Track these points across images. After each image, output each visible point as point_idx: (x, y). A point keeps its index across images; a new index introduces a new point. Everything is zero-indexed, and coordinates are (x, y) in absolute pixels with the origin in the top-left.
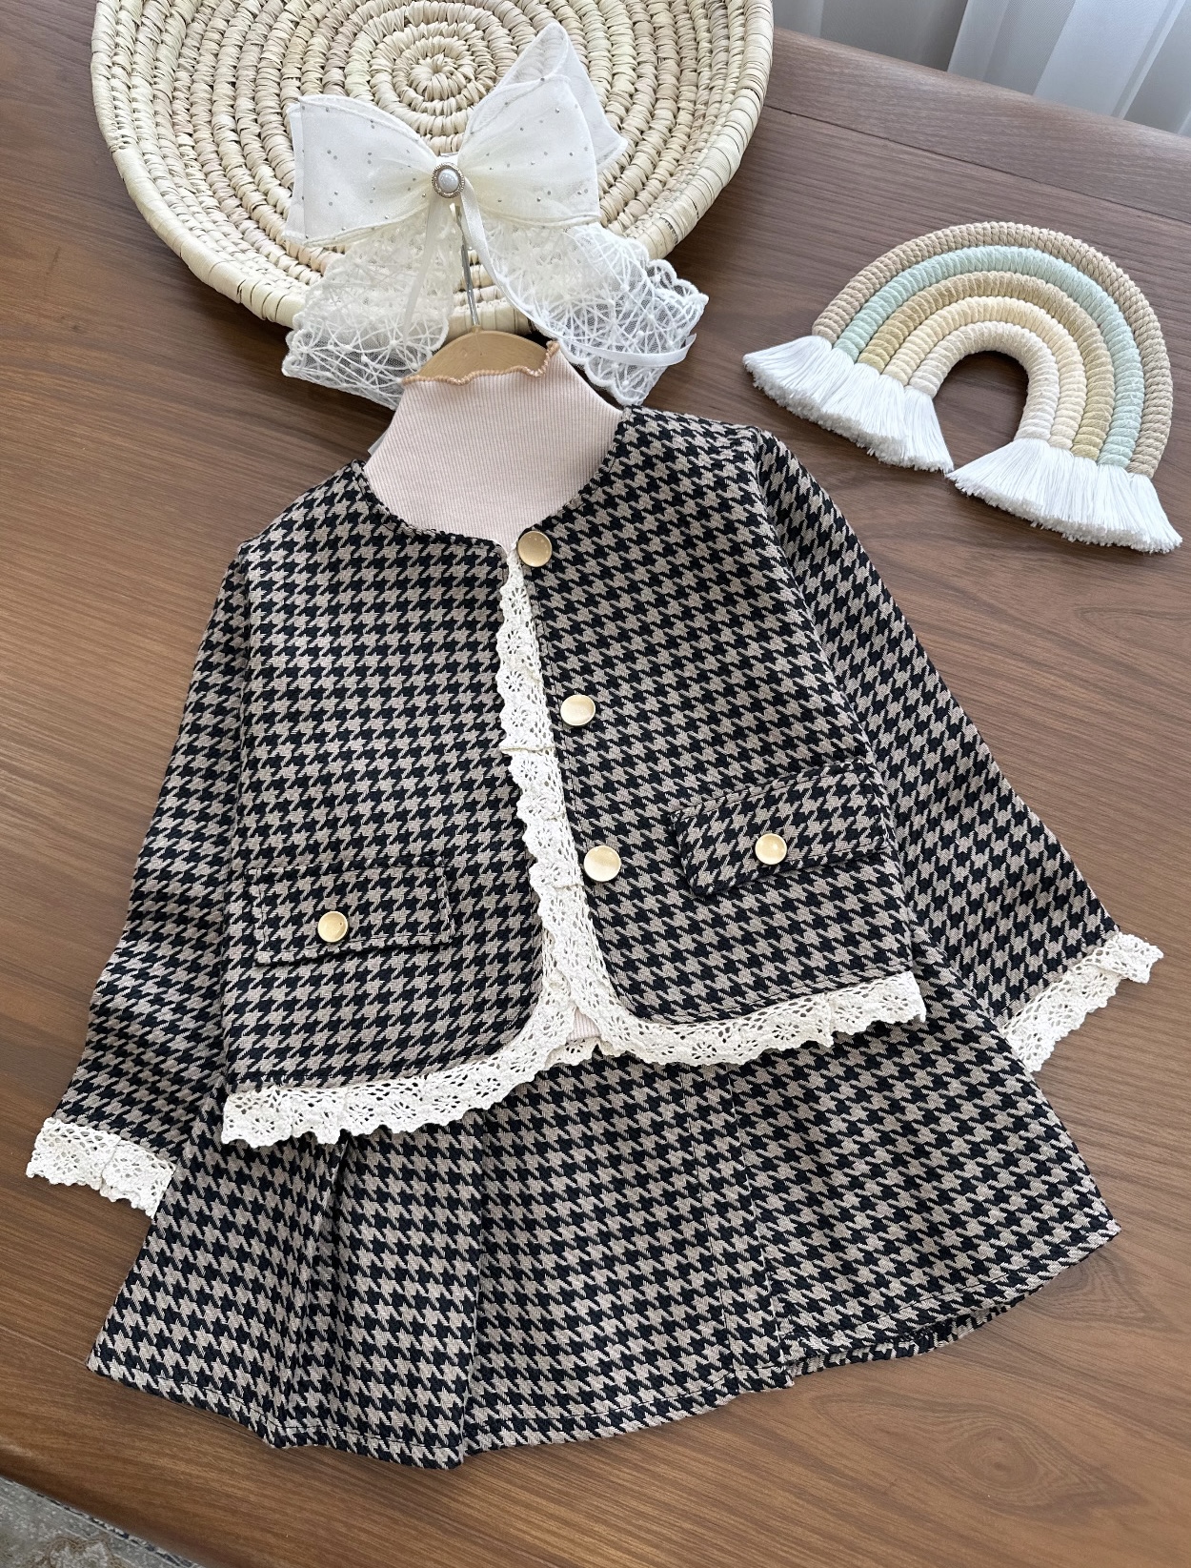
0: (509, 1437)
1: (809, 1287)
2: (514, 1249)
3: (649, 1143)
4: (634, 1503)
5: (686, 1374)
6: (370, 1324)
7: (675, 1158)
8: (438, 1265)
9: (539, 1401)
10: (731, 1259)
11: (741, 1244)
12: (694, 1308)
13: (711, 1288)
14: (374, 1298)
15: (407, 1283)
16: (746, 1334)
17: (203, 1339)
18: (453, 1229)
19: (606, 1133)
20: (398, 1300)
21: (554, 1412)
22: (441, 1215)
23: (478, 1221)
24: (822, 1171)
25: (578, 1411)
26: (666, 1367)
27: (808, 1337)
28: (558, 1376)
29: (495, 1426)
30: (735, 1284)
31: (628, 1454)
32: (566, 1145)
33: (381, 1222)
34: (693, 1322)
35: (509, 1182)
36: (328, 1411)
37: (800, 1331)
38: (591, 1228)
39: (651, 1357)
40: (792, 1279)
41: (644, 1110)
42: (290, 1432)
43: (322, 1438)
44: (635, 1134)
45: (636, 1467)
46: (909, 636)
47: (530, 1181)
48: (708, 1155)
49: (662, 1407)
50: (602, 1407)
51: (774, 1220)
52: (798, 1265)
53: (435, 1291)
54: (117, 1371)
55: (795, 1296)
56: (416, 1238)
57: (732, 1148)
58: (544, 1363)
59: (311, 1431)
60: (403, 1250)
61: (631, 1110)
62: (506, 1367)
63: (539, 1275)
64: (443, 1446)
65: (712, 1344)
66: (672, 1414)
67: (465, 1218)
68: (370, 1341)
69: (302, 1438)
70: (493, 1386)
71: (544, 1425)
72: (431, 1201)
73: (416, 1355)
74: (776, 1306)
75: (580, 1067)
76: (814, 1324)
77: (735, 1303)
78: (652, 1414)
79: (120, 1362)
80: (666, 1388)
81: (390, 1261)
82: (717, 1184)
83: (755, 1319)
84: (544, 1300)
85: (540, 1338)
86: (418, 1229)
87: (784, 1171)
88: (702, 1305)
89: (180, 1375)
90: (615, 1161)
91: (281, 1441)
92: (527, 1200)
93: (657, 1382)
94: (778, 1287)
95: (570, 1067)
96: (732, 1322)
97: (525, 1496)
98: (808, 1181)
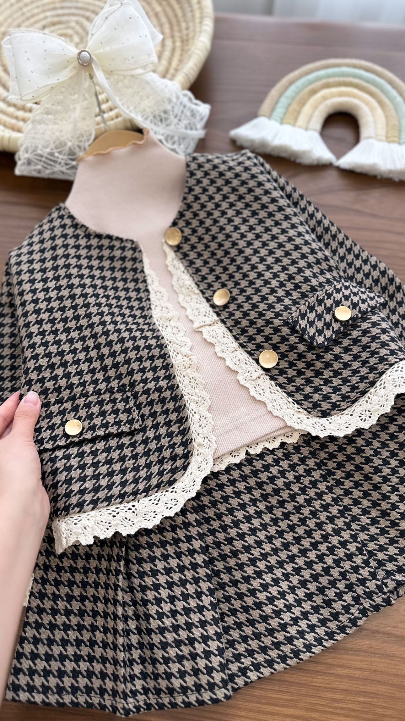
0: (253, 675)
1: (386, 550)
2: (229, 570)
3: (285, 495)
4: (329, 695)
5: (338, 613)
6: (162, 630)
7: (301, 499)
8: (191, 589)
9: (264, 650)
10: (344, 544)
11: (346, 535)
12: (332, 576)
13: (337, 562)
14: (160, 616)
15: (177, 603)
16: (362, 582)
17: (69, 666)
18: (194, 566)
19: (262, 495)
20: (174, 613)
21: (274, 654)
22: (187, 561)
23: (207, 559)
24: (376, 487)
25: (287, 649)
26: (326, 613)
27: (394, 575)
28: (271, 632)
29: (244, 671)
30: (349, 557)
31: (318, 668)
32: (243, 506)
33: (155, 573)
34: (333, 583)
35: (218, 534)
36: (149, 689)
37: (389, 574)
38: (267, 548)
39: (316, 609)
40: (377, 547)
41: (279, 478)
42: (131, 706)
43: (149, 706)
44: (277, 492)
45: (325, 674)
46: (340, 232)
47: (229, 530)
48: (317, 494)
49: (330, 635)
50: (299, 643)
51: (359, 520)
52: (377, 539)
53: (193, 603)
54: (24, 696)
55: (381, 556)
56: (176, 577)
57: (327, 487)
58: (261, 627)
59: (142, 703)
60: (170, 585)
61: (272, 480)
62: (241, 636)
63: (247, 579)
64: (220, 688)
65: (346, 593)
66: (337, 637)
67: (200, 558)
68: (164, 640)
69: (138, 708)
70: (237, 650)
71: (270, 663)
72: (179, 555)
73: (191, 641)
74: (373, 564)
75: (241, 464)
76: (395, 568)
77: (352, 567)
78: (327, 640)
79: (24, 691)
80: (329, 624)
81: (164, 593)
82: (325, 507)
83: (365, 573)
84: (253, 592)
85: (256, 614)
86: (176, 572)
87: (357, 494)
88: (335, 573)
89: (60, 690)
90: (270, 509)
91: (127, 712)
92: (230, 541)
93: (323, 622)
94: (371, 554)
95: (235, 465)
96: (353, 578)
97: (269, 708)
98: (370, 495)
